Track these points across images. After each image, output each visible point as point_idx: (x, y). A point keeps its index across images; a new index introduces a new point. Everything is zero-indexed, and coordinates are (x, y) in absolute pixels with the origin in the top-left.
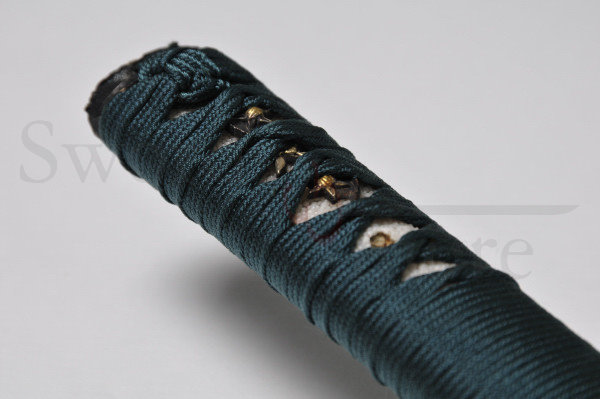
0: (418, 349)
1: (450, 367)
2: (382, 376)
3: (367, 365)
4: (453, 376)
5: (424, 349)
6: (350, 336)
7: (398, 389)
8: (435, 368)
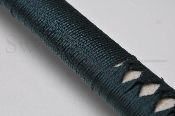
0: (23, 7)
1: (32, 12)
2: (14, 14)
3: (9, 11)
4: (32, 14)
5: (25, 6)
6: (5, 3)
7: (18, 18)
8: (28, 12)
